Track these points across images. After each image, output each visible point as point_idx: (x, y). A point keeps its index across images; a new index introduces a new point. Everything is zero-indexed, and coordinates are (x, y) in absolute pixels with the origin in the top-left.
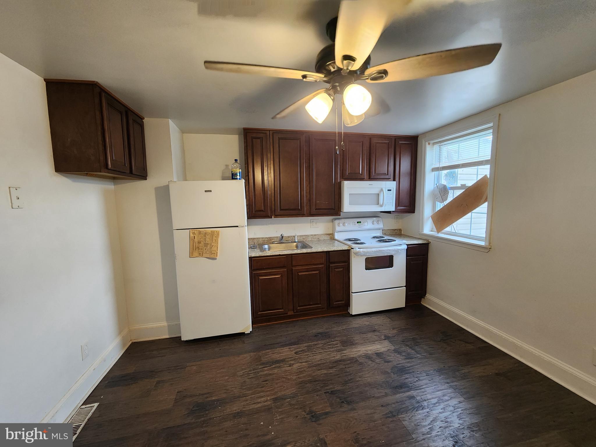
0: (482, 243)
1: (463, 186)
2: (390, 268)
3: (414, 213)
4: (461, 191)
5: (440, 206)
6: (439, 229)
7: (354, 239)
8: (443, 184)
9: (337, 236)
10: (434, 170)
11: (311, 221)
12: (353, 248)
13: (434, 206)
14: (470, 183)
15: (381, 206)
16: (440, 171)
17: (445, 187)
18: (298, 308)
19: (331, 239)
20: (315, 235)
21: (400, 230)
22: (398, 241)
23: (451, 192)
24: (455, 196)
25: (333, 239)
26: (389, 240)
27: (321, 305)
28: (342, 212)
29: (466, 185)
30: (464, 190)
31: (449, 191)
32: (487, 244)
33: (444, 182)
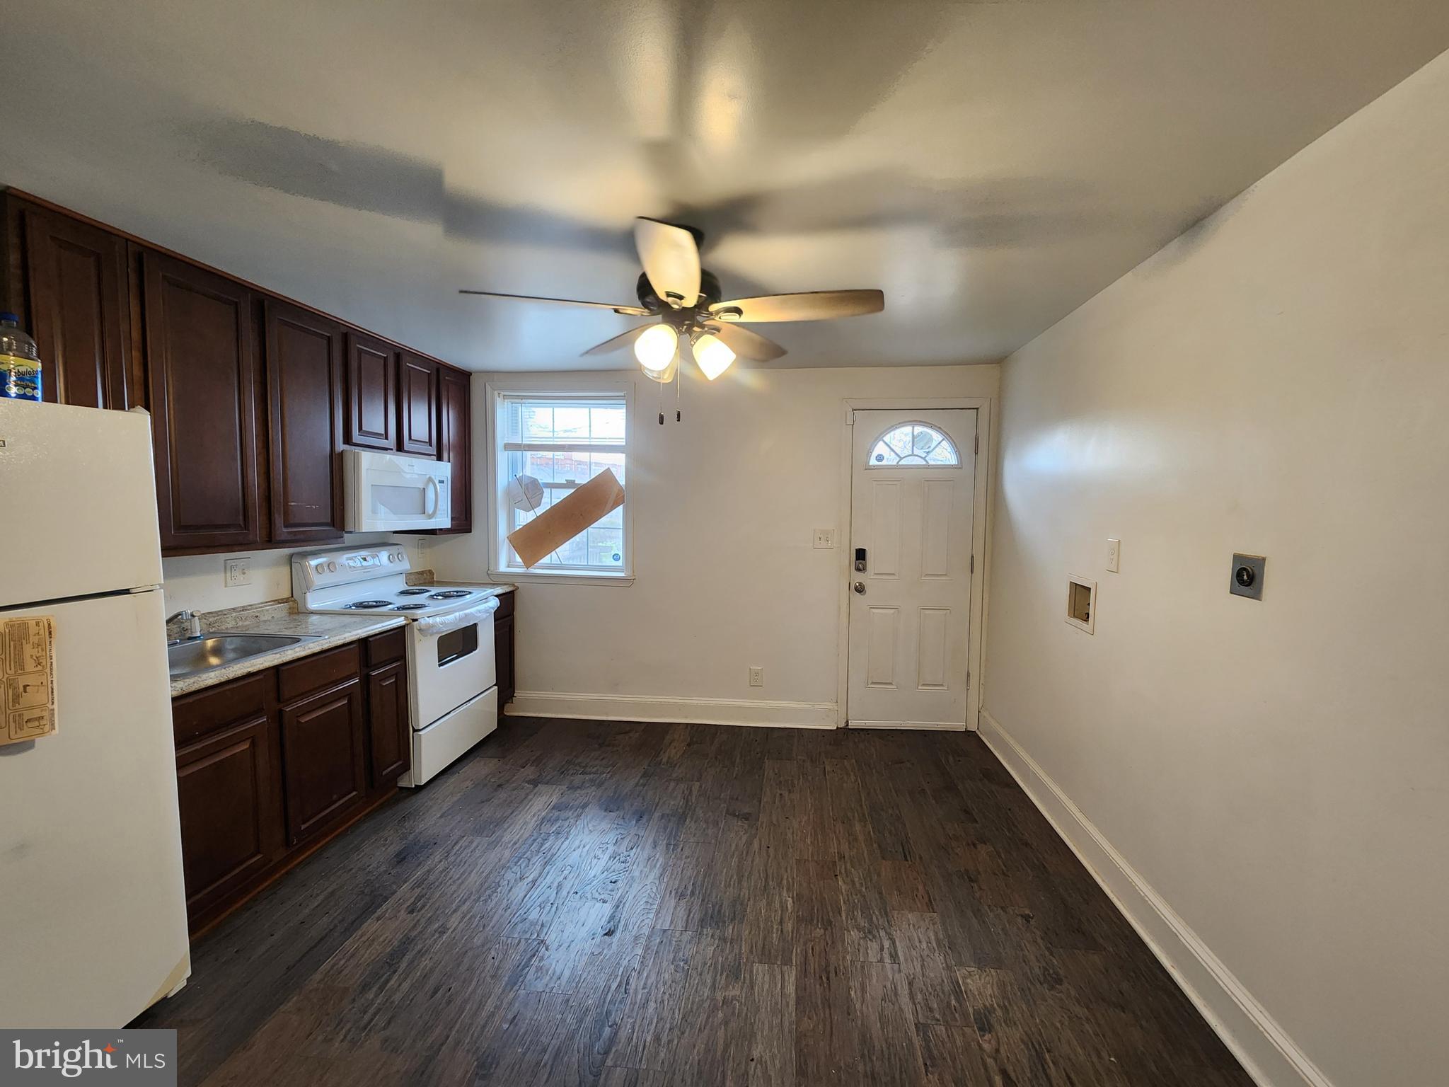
0: (622, 575)
1: (570, 484)
2: (474, 652)
3: (471, 532)
4: (567, 493)
5: (525, 518)
6: (530, 560)
7: (375, 604)
8: (528, 477)
9: (314, 602)
10: (508, 447)
11: (228, 567)
12: (416, 620)
13: (511, 519)
14: (582, 480)
15: (431, 517)
16: (524, 452)
17: (534, 482)
18: (303, 827)
19: (293, 614)
20: (244, 609)
21: (431, 572)
22: (478, 594)
23: (547, 491)
24: (555, 501)
25: (296, 613)
26: (457, 592)
27: (356, 791)
28: (351, 532)
29: (576, 482)
30: (573, 490)
31: (544, 490)
32: (630, 573)
33: (529, 472)
